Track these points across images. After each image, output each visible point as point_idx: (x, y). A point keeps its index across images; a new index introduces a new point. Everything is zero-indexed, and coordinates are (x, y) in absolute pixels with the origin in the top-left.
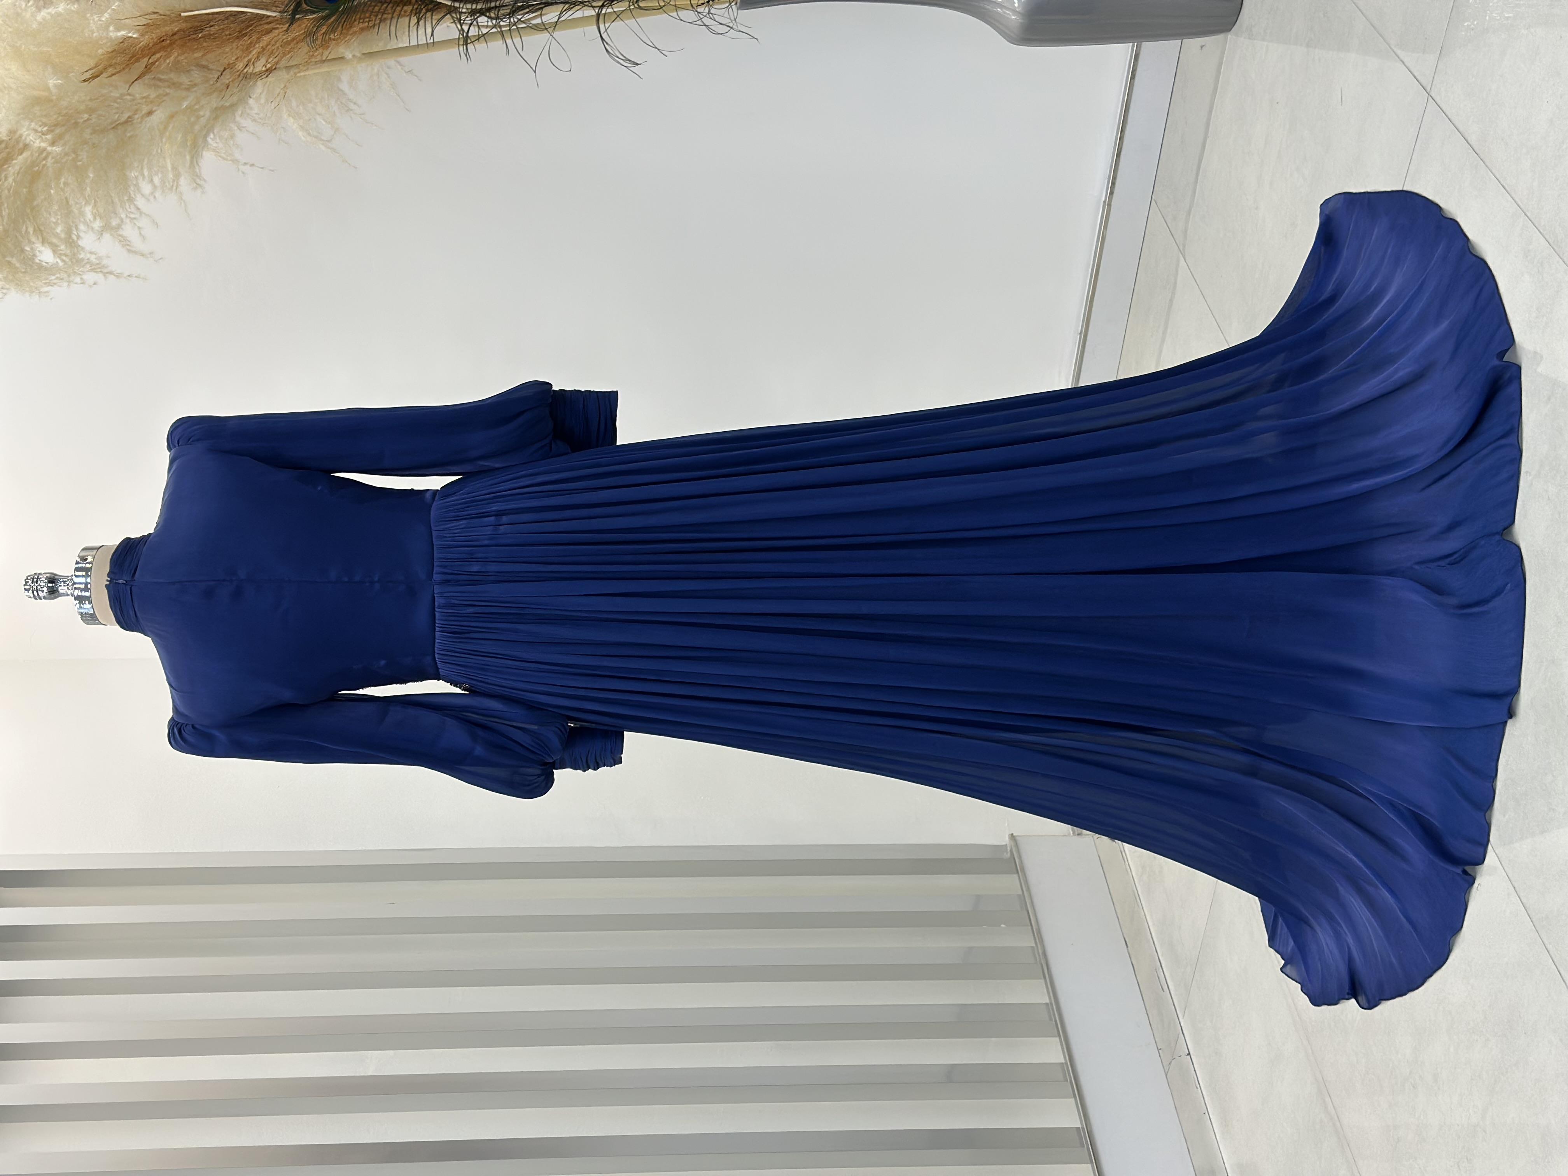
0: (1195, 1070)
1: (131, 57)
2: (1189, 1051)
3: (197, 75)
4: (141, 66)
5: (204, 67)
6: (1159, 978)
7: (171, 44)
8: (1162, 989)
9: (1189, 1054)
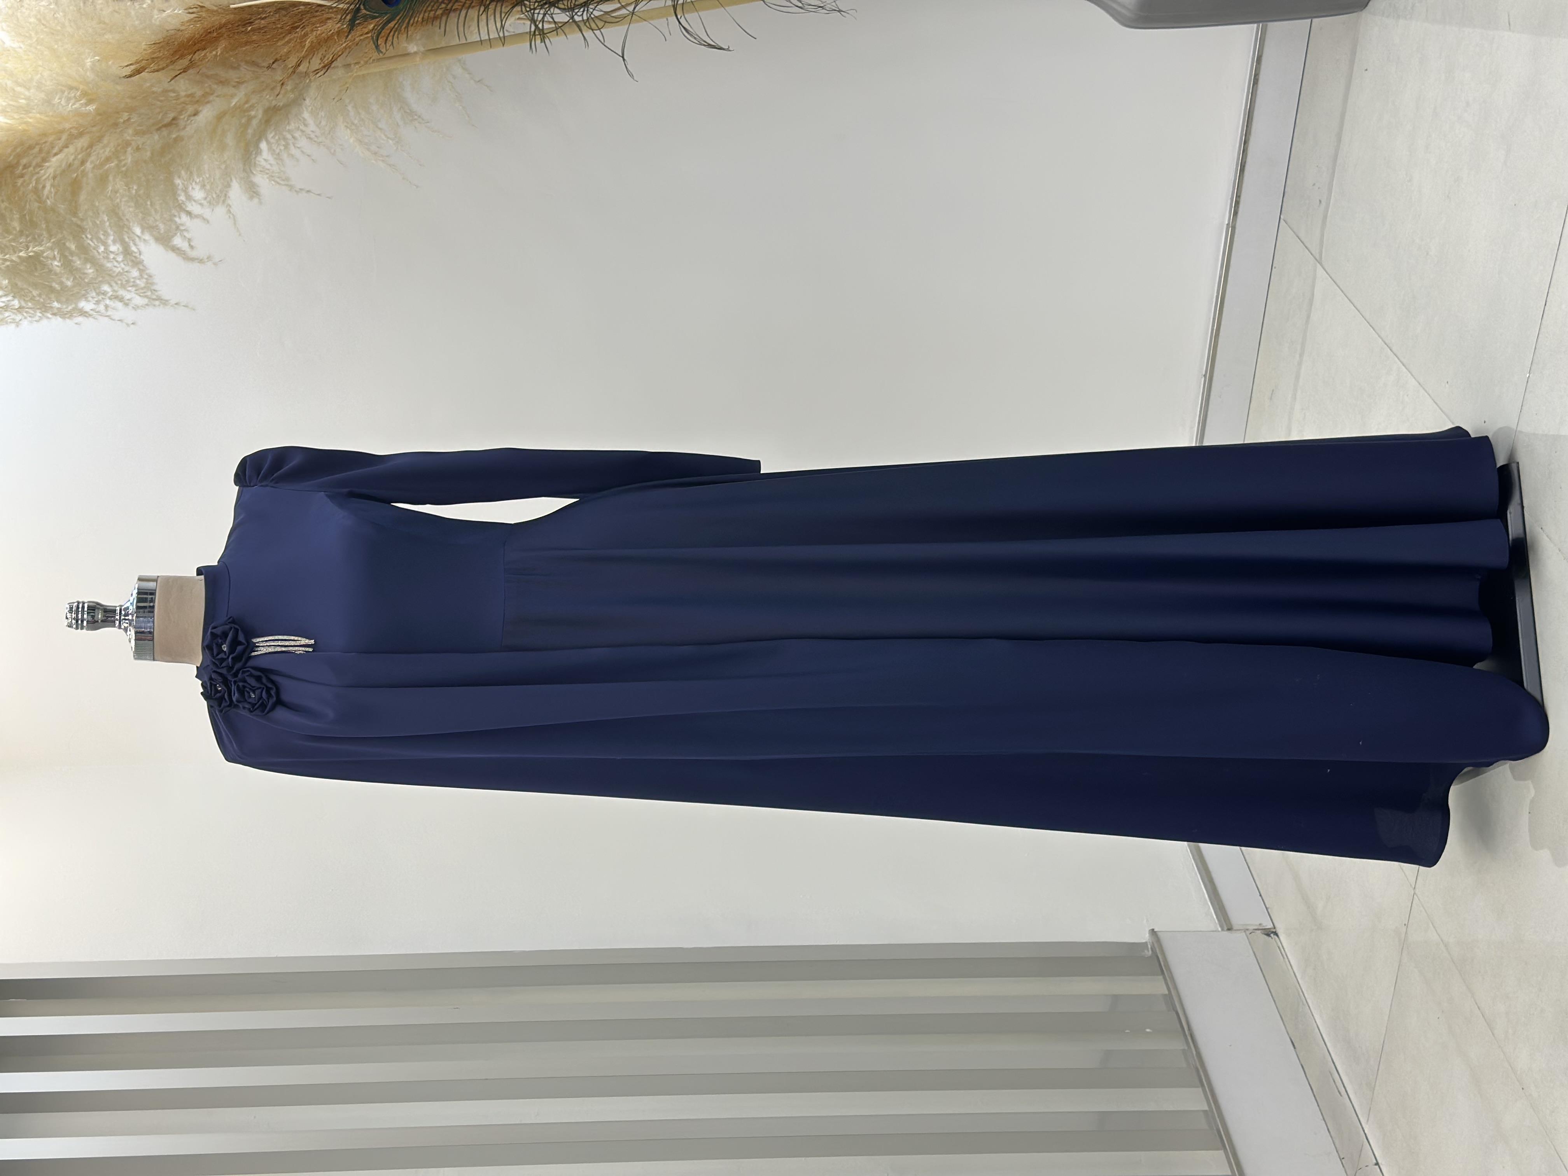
1: (175, 53)
2: (1377, 1160)
3: (245, 71)
4: (183, 64)
5: (253, 62)
6: (1335, 1082)
8: (1338, 1090)
9: (1377, 1164)
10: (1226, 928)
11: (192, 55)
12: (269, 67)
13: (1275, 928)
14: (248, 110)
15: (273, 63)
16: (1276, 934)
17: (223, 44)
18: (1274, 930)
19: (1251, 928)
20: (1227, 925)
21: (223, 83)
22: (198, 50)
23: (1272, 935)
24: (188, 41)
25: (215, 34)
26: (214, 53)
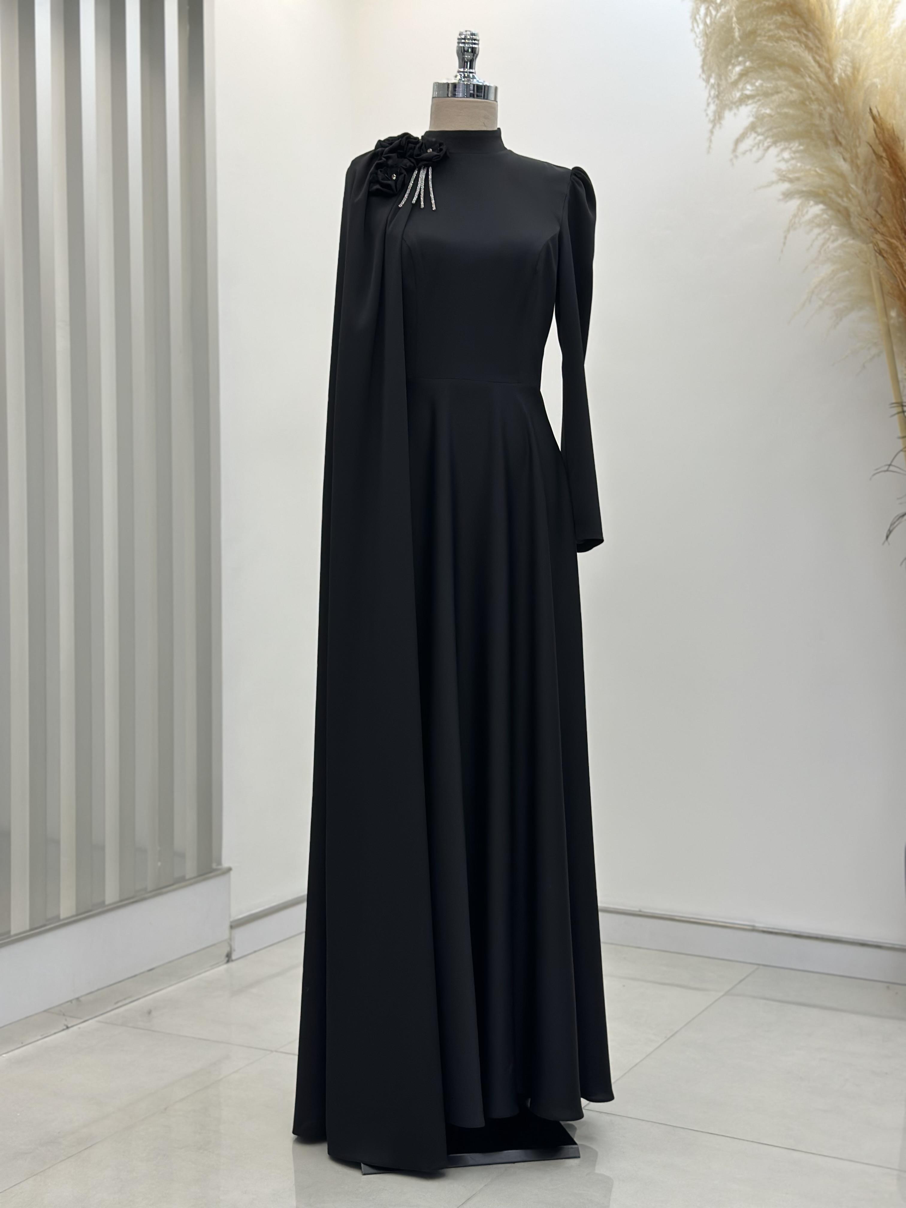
1: (888, 145)
3: (873, 195)
4: (881, 151)
6: (126, 999)
7: (896, 175)
8: (115, 1003)
10: (232, 925)
11: (886, 157)
12: (877, 212)
13: (233, 960)
14: (847, 197)
15: (880, 215)
16: (228, 961)
17: (893, 180)
19: (232, 943)
20: (235, 925)
21: (866, 180)
22: (890, 163)
23: (227, 958)
24: (896, 155)
25: (900, 174)
26: (886, 173)
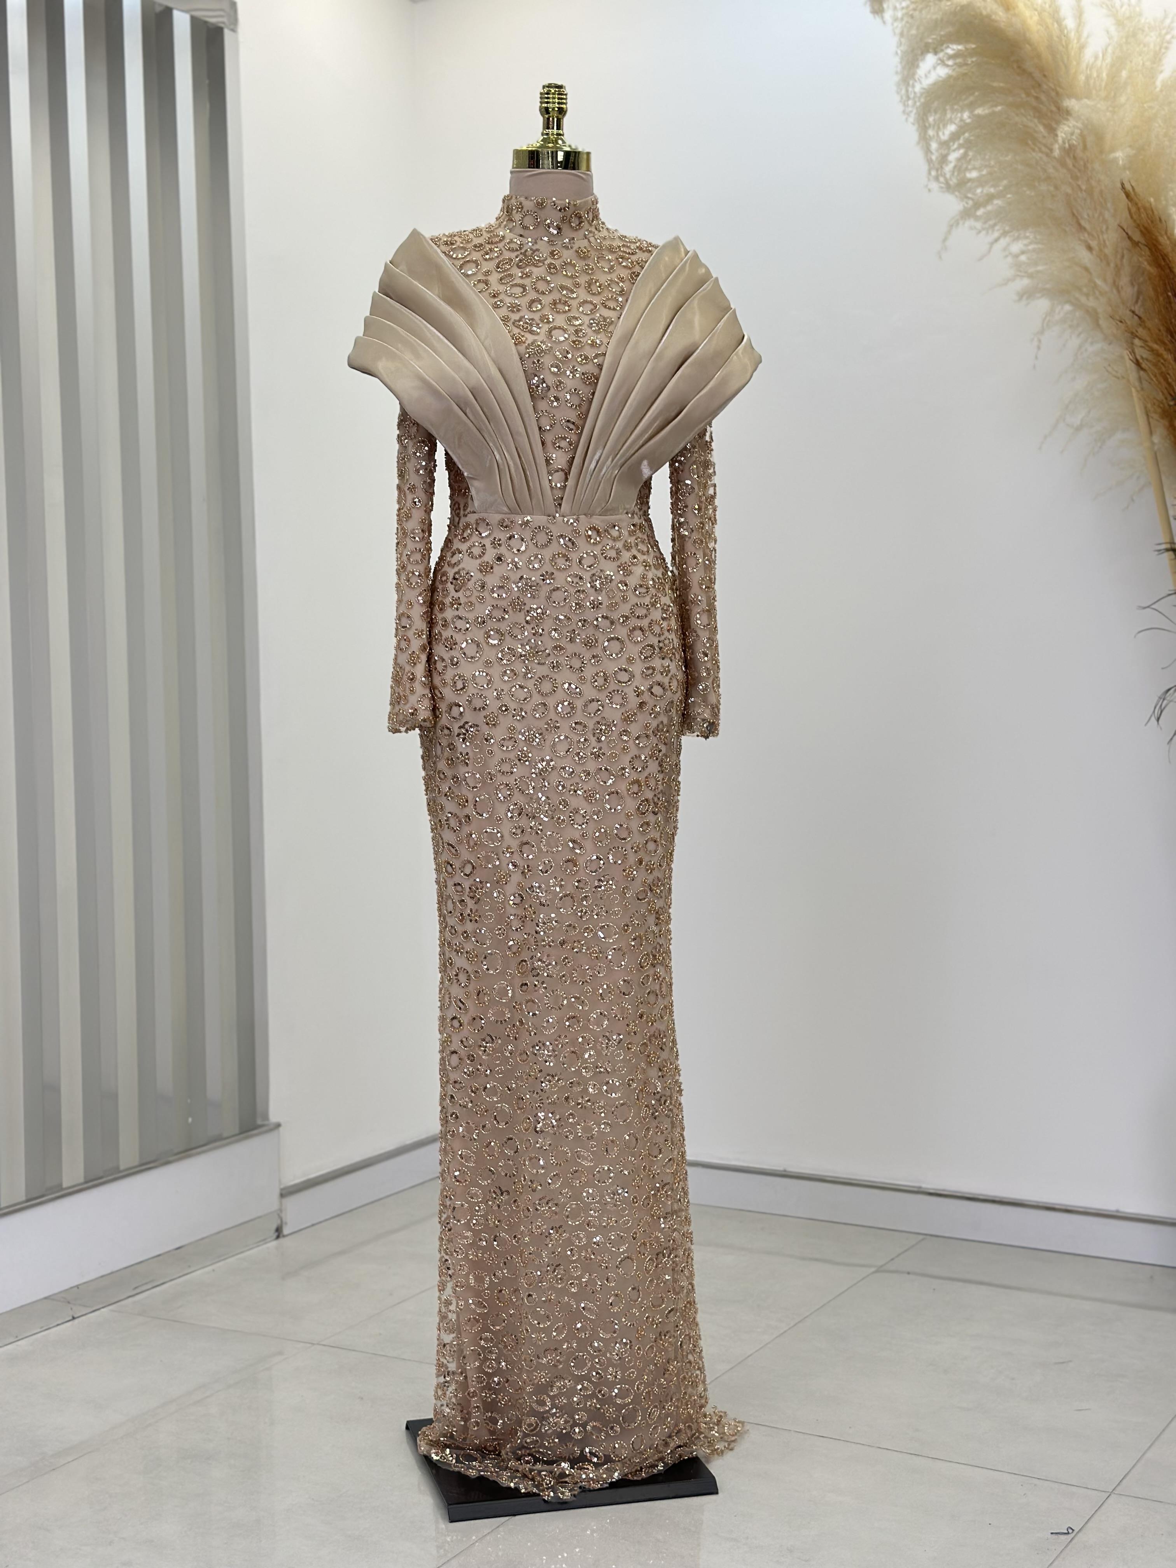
0: (58, 1325)
1: (1146, 228)
2: (78, 1317)
3: (1129, 292)
4: (1137, 237)
5: (1138, 298)
6: (146, 1283)
7: (1159, 266)
8: (136, 1288)
9: (74, 1318)
10: (284, 1192)
11: (1144, 242)
12: (1133, 312)
13: (284, 1236)
14: (1094, 294)
15: (1137, 315)
16: (278, 1237)
17: (1153, 270)
18: (281, 1235)
19: (283, 1215)
20: (286, 1193)
21: (1118, 270)
22: (1149, 249)
23: (277, 1234)
24: (1157, 240)
25: (1163, 263)
26: (1146, 263)
